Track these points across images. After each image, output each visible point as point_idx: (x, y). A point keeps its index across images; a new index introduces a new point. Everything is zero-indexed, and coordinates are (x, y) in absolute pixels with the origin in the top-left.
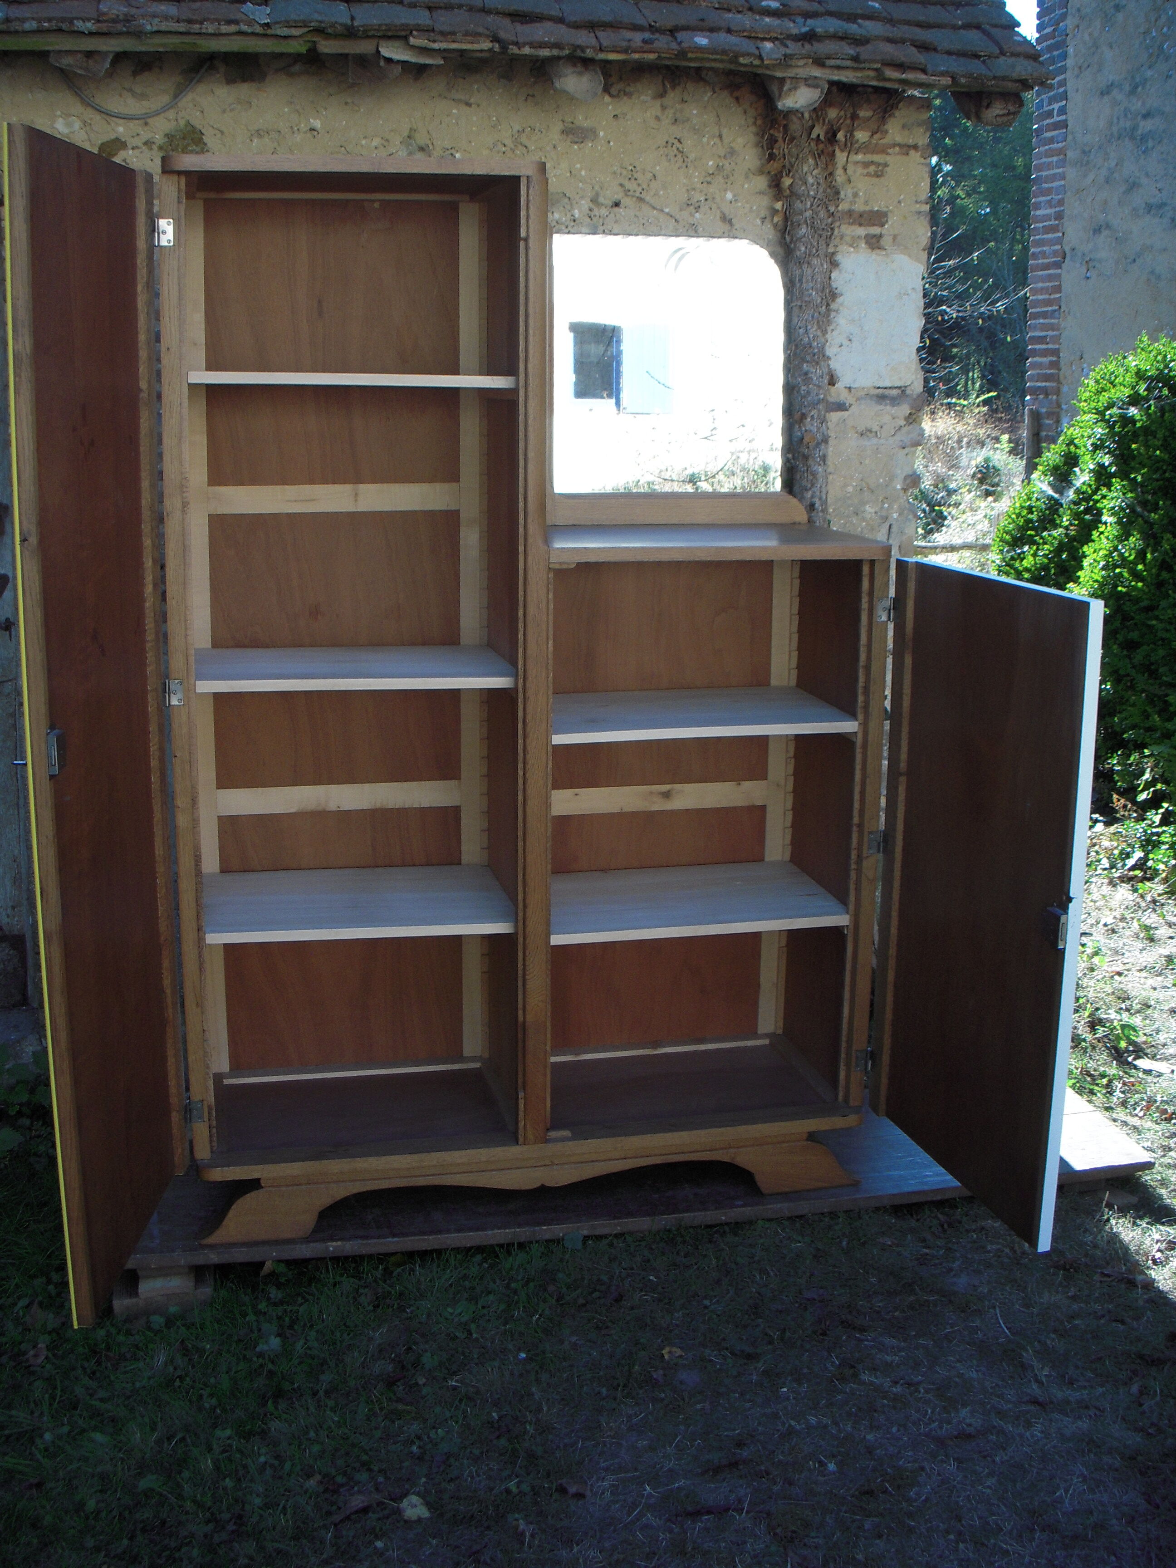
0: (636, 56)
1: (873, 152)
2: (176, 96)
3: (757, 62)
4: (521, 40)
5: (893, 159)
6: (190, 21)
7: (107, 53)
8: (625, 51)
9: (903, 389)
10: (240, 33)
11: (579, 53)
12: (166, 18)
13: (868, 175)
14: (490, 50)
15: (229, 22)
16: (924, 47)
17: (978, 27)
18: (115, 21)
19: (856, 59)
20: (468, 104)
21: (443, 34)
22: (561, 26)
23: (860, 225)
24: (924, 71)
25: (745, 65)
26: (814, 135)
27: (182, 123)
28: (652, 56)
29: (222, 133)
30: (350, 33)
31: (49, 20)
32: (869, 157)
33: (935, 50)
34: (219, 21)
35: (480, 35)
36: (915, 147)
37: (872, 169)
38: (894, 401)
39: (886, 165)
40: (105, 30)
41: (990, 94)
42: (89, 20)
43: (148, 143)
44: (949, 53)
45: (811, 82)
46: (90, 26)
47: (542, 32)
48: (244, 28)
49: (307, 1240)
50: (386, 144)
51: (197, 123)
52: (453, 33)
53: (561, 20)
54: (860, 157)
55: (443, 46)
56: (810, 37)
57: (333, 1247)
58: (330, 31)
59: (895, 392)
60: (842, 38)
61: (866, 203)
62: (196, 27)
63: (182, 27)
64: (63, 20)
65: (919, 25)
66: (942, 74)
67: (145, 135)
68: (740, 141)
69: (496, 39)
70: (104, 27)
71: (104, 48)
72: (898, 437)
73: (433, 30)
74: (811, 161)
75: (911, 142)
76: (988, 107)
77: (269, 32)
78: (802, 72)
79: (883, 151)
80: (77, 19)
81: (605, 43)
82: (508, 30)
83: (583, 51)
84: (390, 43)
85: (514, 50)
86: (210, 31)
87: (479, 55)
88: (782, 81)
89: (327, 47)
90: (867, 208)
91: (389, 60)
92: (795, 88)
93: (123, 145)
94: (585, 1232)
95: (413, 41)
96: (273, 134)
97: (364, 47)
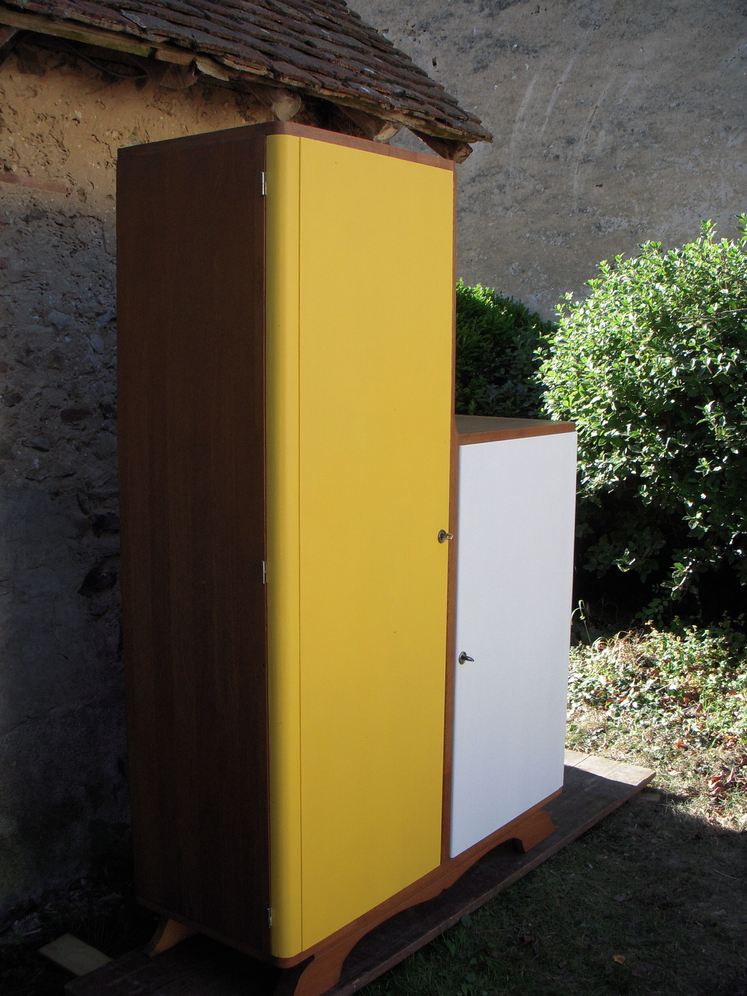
3: (389, 108)
6: (92, 15)
8: (335, 90)
10: (123, 34)
11: (310, 88)
12: (76, 9)
15: (120, 22)
16: (442, 111)
20: (169, 114)
21: (245, 59)
25: (381, 109)
28: (343, 96)
30: (192, 47)
33: (444, 113)
34: (111, 20)
35: (262, 64)
40: (35, 9)
41: (461, 143)
44: (450, 116)
48: (129, 29)
50: (120, 137)
55: (239, 68)
56: (403, 95)
58: (182, 43)
62: (96, 22)
63: (86, 19)
69: (272, 70)
70: (35, 6)
71: (17, 24)
73: (239, 56)
76: (459, 151)
77: (144, 36)
82: (277, 67)
83: (314, 86)
85: (281, 79)
86: (106, 26)
87: (250, 78)
89: (163, 55)
92: (388, 128)
94: (468, 912)
95: (227, 62)
96: (50, 120)
97: (184, 59)
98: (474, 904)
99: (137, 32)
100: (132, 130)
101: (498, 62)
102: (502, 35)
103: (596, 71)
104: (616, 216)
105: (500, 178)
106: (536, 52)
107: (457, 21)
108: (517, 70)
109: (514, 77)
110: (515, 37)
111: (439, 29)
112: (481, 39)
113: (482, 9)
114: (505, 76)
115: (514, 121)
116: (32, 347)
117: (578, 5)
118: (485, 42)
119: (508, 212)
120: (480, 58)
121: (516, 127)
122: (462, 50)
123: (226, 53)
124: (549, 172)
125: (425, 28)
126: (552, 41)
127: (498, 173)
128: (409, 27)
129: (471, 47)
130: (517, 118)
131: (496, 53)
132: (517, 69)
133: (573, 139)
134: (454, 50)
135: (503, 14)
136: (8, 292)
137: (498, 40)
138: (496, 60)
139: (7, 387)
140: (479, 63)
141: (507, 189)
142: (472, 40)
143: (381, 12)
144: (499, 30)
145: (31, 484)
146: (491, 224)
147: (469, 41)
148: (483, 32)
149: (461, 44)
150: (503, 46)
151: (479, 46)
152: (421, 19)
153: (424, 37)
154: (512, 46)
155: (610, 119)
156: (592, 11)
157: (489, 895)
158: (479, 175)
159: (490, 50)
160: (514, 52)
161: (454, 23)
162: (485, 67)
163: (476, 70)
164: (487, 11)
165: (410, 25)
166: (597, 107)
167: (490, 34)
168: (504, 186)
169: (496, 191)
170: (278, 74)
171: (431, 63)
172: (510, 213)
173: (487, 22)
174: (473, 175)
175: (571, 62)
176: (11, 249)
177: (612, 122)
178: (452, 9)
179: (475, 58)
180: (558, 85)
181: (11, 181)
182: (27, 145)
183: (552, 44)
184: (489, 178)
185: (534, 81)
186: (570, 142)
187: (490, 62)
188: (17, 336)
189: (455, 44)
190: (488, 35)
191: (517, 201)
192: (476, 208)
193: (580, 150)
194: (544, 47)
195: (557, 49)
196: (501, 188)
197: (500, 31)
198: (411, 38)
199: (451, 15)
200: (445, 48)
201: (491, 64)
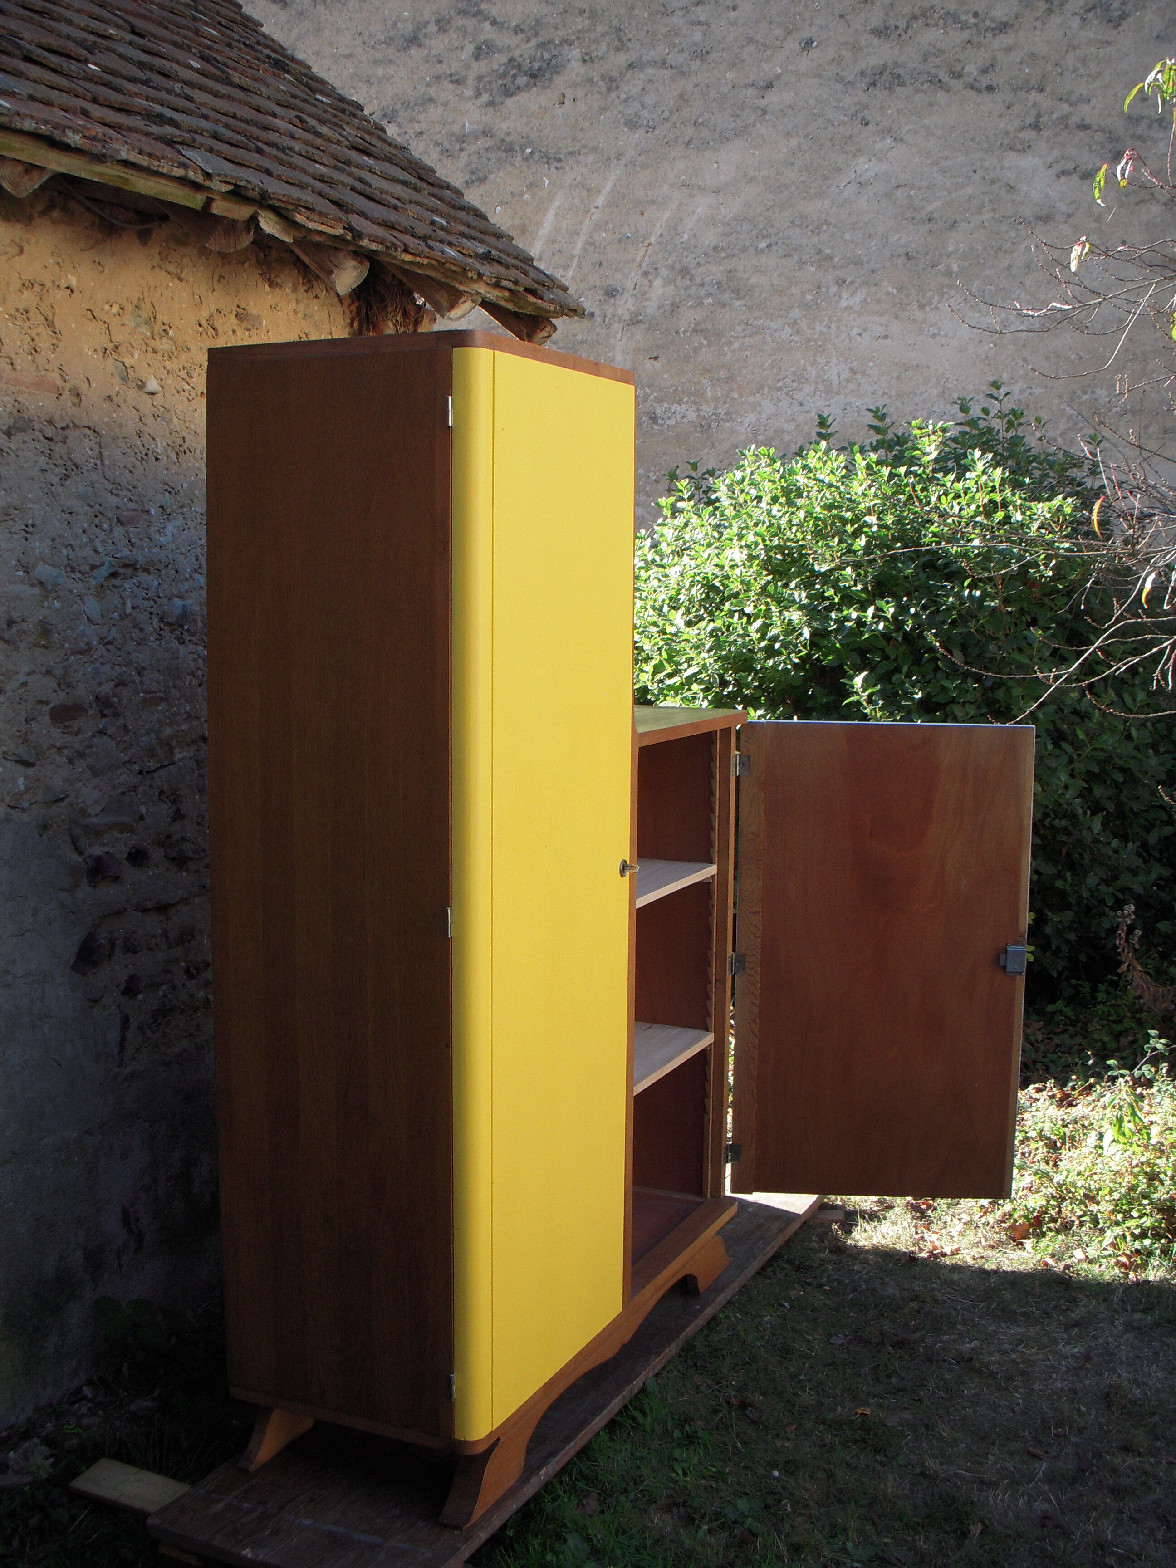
3: (474, 276)
6: (150, 155)
7: (51, 172)
28: (426, 262)
31: (46, 122)
35: (339, 223)
40: (86, 147)
42: (77, 132)
46: (73, 138)
48: (191, 175)
50: (121, 312)
55: (312, 226)
56: (487, 258)
58: (250, 193)
62: (155, 165)
63: (143, 161)
69: (349, 228)
71: (54, 166)
78: (475, 288)
87: (317, 238)
89: (219, 208)
91: (256, 231)
94: (651, 1375)
97: (243, 212)
98: (657, 1363)
99: (199, 178)
100: (135, 302)
101: (501, 174)
102: (508, 134)
103: (650, 193)
104: (679, 403)
106: (559, 160)
107: (440, 109)
108: (531, 186)
109: (526, 196)
110: (528, 137)
111: (412, 120)
112: (477, 138)
113: (478, 95)
114: (513, 195)
117: (623, 96)
118: (482, 143)
120: (474, 166)
122: (446, 153)
123: (299, 205)
124: (579, 337)
125: (389, 117)
126: (584, 147)
129: (462, 150)
131: (499, 159)
132: (531, 184)
133: (615, 290)
134: (434, 153)
135: (510, 102)
137: (503, 140)
138: (499, 170)
140: (473, 173)
142: (462, 138)
144: (504, 126)
147: (457, 141)
148: (481, 127)
149: (446, 145)
150: (509, 150)
151: (473, 148)
152: (385, 104)
154: (523, 151)
155: (670, 262)
156: (643, 106)
157: (671, 1350)
159: (490, 156)
160: (526, 159)
161: (435, 112)
162: (482, 180)
163: (468, 184)
164: (485, 98)
166: (650, 245)
167: (490, 131)
170: (356, 235)
173: (486, 114)
175: (613, 178)
177: (672, 267)
178: (432, 92)
179: (467, 164)
180: (593, 210)
183: (583, 151)
185: (557, 203)
186: (611, 293)
187: (490, 172)
189: (437, 144)
190: (487, 133)
193: (625, 306)
194: (571, 154)
195: (591, 158)
197: (505, 128)
199: (431, 100)
201: (492, 177)
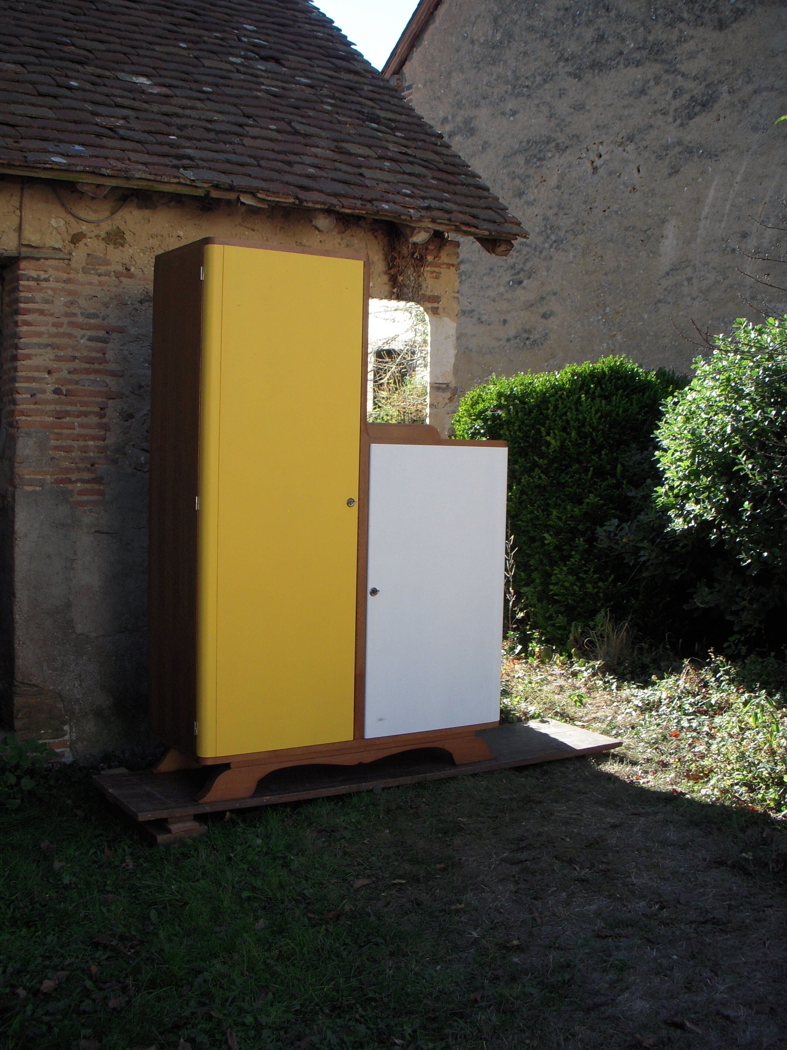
0: (357, 211)
1: (435, 267)
2: (113, 213)
3: (408, 219)
4: (308, 199)
5: (443, 270)
6: (156, 175)
7: (108, 186)
8: (354, 208)
9: (447, 385)
10: (179, 183)
11: (333, 208)
12: (145, 172)
13: (433, 278)
14: (294, 203)
15: (175, 177)
16: (474, 217)
17: (490, 208)
18: (119, 170)
19: (449, 220)
20: (253, 230)
21: (273, 193)
22: (322, 194)
23: (429, 302)
24: (477, 228)
25: (403, 220)
26: (415, 256)
27: (115, 227)
28: (364, 212)
29: (134, 234)
30: (231, 188)
31: (89, 167)
32: (433, 269)
33: (478, 218)
34: (170, 176)
35: (290, 195)
36: (453, 265)
37: (434, 274)
38: (444, 390)
39: (440, 273)
40: (115, 175)
41: (500, 241)
42: (108, 168)
43: (97, 236)
44: (484, 220)
45: (426, 230)
46: (108, 171)
47: (315, 196)
48: (182, 181)
49: (252, 797)
51: (122, 228)
52: (278, 193)
53: (321, 191)
54: (429, 269)
55: (273, 199)
56: (428, 208)
57: (267, 799)
58: (222, 187)
59: (444, 386)
60: (441, 210)
61: (432, 291)
62: (159, 178)
63: (152, 177)
64: (96, 167)
65: (467, 206)
66: (485, 230)
67: (96, 232)
68: (377, 257)
69: (297, 198)
70: (115, 173)
71: (108, 184)
72: (445, 408)
73: (269, 191)
74: (412, 269)
75: (451, 263)
76: (499, 246)
77: (194, 184)
78: (423, 225)
79: (439, 266)
80: (103, 167)
81: (345, 204)
82: (303, 195)
83: (335, 207)
84: (245, 195)
85: (305, 204)
86: (166, 180)
87: (284, 205)
88: (413, 229)
89: (215, 194)
90: (432, 294)
91: (243, 204)
93: (85, 236)
94: (383, 785)
95: (259, 195)
96: (159, 237)
97: (232, 196)
98: (390, 782)
99: (188, 182)
101: (687, 167)
102: (690, 142)
103: (765, 170)
104: (781, 302)
105: (689, 271)
106: (717, 156)
107: (656, 131)
108: (703, 173)
109: (700, 180)
110: (700, 143)
111: (642, 139)
112: (674, 147)
113: (675, 121)
114: (693, 179)
115: (700, 220)
116: (143, 384)
117: (750, 111)
118: (678, 149)
119: (695, 302)
120: (673, 164)
121: (702, 224)
122: (659, 157)
123: (258, 190)
124: (727, 265)
125: (631, 139)
126: (730, 145)
127: (687, 267)
128: (619, 139)
129: (667, 155)
130: (702, 217)
131: (686, 159)
133: (746, 233)
134: (653, 158)
135: (691, 123)
136: (126, 348)
137: (688, 147)
138: (686, 165)
139: (123, 408)
140: (672, 168)
141: (694, 281)
142: (667, 148)
143: (598, 126)
144: (689, 138)
145: (139, 473)
146: (681, 313)
147: (665, 149)
148: (676, 140)
149: (659, 152)
150: (691, 152)
151: (673, 153)
152: (628, 131)
153: (631, 147)
154: (698, 152)
155: (776, 213)
156: (761, 117)
157: (406, 780)
158: (672, 270)
159: (681, 157)
160: (699, 157)
161: (654, 133)
162: (677, 172)
163: (670, 175)
164: (679, 121)
165: (620, 137)
166: (765, 203)
167: (682, 142)
168: (692, 278)
169: (685, 283)
170: (301, 201)
171: (635, 171)
172: (696, 303)
173: (679, 131)
174: (667, 269)
175: (745, 163)
176: (129, 320)
177: (777, 216)
178: (652, 121)
179: (670, 163)
180: (735, 185)
181: (130, 278)
182: (142, 255)
183: (730, 148)
184: (680, 271)
185: (716, 182)
186: (744, 235)
187: (681, 167)
188: (131, 376)
189: (654, 152)
190: (680, 143)
191: (701, 292)
192: (669, 299)
193: (751, 243)
194: (723, 151)
195: (733, 152)
196: (689, 280)
198: (620, 149)
199: (651, 126)
200: (647, 156)
201: (682, 169)
